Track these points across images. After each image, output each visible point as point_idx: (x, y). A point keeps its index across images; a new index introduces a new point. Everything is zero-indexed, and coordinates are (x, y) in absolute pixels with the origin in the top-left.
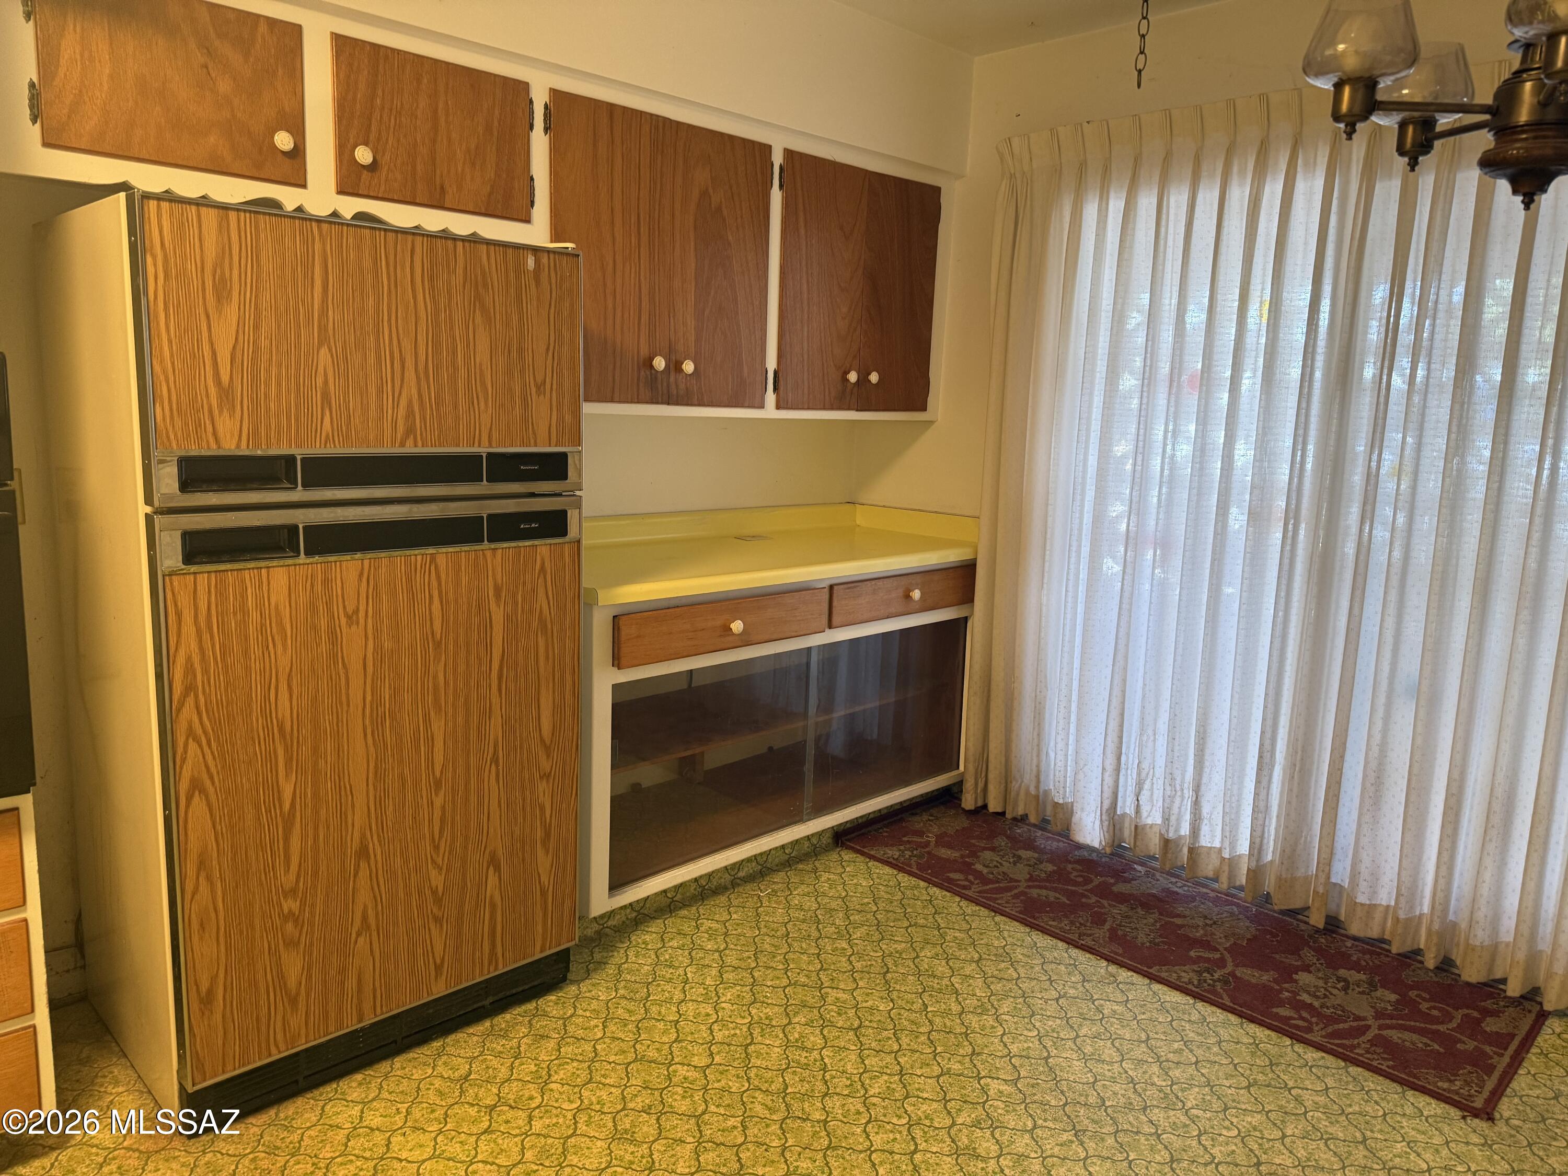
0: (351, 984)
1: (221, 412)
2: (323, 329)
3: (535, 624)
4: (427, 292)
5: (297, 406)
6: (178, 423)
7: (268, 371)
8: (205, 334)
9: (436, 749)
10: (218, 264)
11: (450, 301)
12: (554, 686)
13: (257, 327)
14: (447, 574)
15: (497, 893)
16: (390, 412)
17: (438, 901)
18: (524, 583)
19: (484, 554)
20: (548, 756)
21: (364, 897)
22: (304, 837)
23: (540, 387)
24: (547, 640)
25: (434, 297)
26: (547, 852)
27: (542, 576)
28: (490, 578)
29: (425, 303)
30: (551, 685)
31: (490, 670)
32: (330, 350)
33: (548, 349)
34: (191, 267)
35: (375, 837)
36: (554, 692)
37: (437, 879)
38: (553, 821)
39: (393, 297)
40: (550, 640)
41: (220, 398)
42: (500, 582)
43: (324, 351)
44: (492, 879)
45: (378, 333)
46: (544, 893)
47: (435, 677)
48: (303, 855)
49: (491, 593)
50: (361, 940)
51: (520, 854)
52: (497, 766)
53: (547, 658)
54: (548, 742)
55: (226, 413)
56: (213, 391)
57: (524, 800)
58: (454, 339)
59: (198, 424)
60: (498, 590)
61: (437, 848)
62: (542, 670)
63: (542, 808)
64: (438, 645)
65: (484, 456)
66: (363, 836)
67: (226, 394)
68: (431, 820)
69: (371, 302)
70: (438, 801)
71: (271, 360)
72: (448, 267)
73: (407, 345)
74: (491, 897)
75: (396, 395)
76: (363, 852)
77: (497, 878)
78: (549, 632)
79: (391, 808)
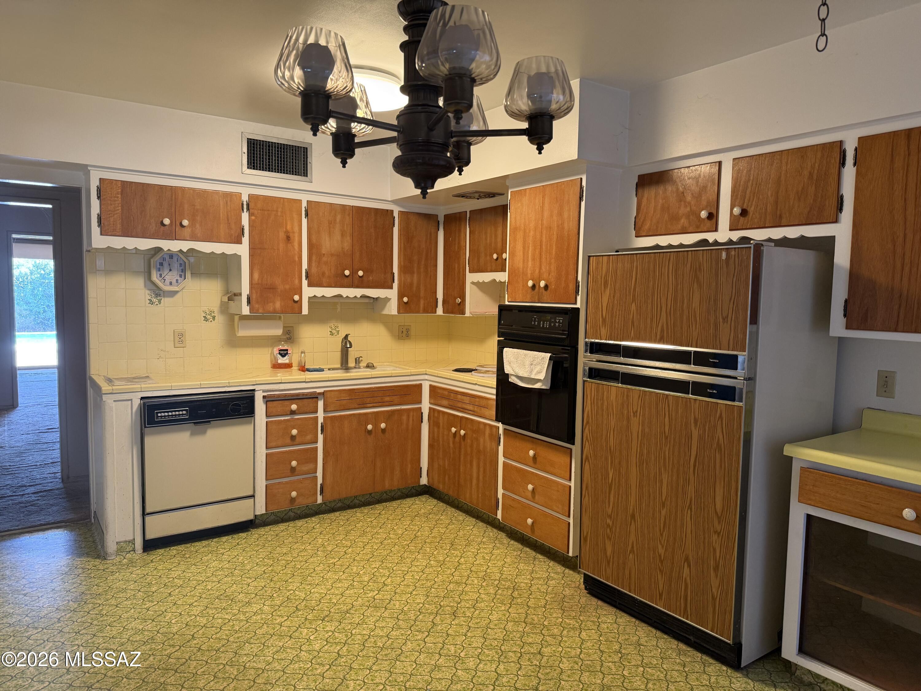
0: (627, 572)
1: (602, 327)
2: (634, 296)
3: (715, 446)
4: (674, 277)
5: (624, 325)
6: (592, 330)
7: (616, 313)
8: (600, 300)
9: (663, 487)
10: (606, 275)
11: (683, 279)
12: (724, 484)
13: (614, 297)
14: (672, 406)
15: (688, 579)
16: (655, 329)
17: (662, 562)
18: (710, 421)
19: (690, 401)
20: (719, 522)
21: (632, 538)
22: (614, 497)
23: (725, 319)
24: (721, 456)
25: (676, 279)
26: (717, 576)
27: (720, 420)
28: (692, 414)
29: (672, 282)
30: (722, 483)
31: (690, 461)
32: (635, 304)
33: (731, 299)
34: (599, 277)
35: (638, 514)
36: (724, 487)
37: (661, 551)
38: (721, 561)
39: (660, 280)
40: (723, 458)
41: (602, 322)
42: (697, 417)
43: (633, 305)
44: (686, 571)
45: (653, 295)
46: (714, 599)
47: (664, 453)
48: (614, 504)
49: (692, 421)
50: (631, 555)
51: (701, 566)
52: (691, 512)
53: (721, 466)
54: (720, 515)
55: (603, 327)
56: (601, 319)
57: (704, 538)
58: (683, 296)
59: (596, 331)
60: (696, 421)
61: (662, 535)
62: (717, 472)
63: (714, 550)
64: (666, 438)
65: (692, 352)
66: (634, 510)
67: (604, 320)
68: (660, 520)
69: (651, 283)
70: (663, 512)
71: (617, 309)
72: (684, 263)
73: (663, 301)
74: (686, 579)
75: (658, 322)
76: (633, 516)
77: (688, 570)
78: (723, 453)
79: (644, 504)
